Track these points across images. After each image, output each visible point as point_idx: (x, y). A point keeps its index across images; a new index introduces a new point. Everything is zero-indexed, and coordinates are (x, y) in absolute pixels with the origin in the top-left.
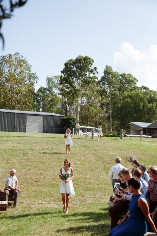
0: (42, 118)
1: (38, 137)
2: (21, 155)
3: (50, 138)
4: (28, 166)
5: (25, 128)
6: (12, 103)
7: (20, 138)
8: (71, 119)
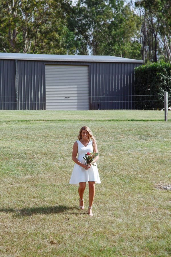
0: (84, 70)
1: (71, 121)
2: (18, 170)
3: (104, 123)
4: (34, 198)
5: (41, 98)
6: (14, 35)
7: (24, 125)
8: (161, 70)
